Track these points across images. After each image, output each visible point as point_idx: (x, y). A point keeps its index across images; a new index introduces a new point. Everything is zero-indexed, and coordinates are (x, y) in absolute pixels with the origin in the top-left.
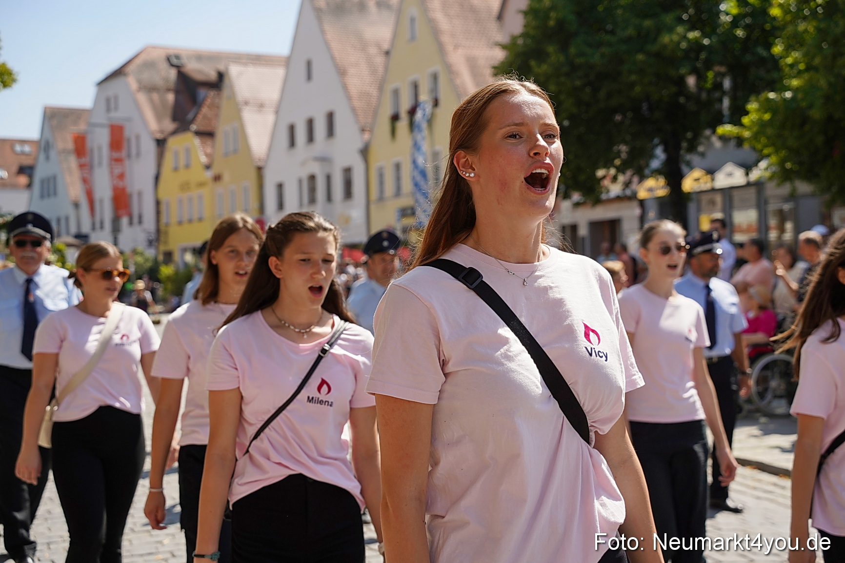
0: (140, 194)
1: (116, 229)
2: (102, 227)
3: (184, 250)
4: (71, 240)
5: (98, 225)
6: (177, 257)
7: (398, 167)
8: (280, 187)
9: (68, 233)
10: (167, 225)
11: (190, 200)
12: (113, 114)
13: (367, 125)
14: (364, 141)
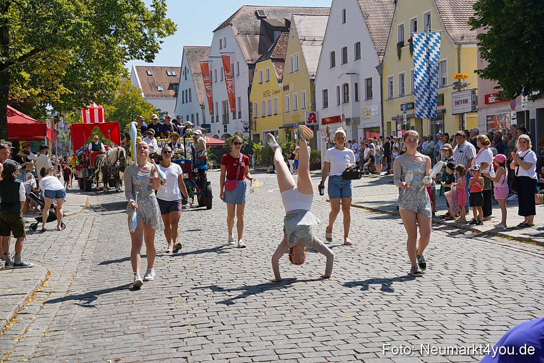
0: (239, 98)
1: (226, 121)
2: (217, 121)
5: (215, 120)
6: (262, 138)
7: (402, 76)
8: (325, 91)
9: (198, 125)
10: (255, 118)
11: (270, 101)
12: (223, 50)
13: (382, 50)
14: (380, 60)
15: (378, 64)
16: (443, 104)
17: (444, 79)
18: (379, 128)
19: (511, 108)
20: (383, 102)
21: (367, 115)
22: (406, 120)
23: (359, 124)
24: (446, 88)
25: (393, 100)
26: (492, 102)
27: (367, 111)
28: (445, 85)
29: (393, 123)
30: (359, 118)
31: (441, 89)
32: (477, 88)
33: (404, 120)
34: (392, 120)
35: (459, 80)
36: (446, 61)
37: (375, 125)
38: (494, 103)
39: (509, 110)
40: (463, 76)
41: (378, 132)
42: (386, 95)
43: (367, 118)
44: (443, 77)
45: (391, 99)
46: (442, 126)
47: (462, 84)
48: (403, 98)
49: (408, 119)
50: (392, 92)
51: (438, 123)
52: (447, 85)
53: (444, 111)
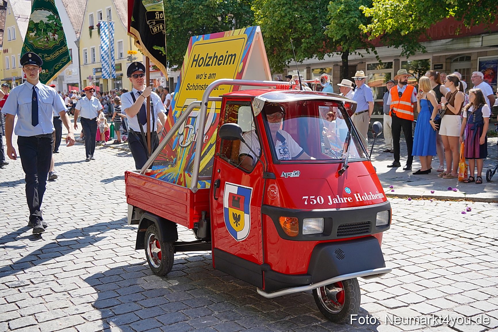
7: (93, 50)
13: (78, 30)
14: (77, 37)
15: (76, 40)
16: (121, 70)
17: (121, 53)
18: (78, 84)
19: (161, 75)
20: (81, 66)
21: (69, 74)
22: (95, 80)
23: (64, 80)
24: (123, 60)
25: (87, 65)
26: (152, 71)
27: (69, 72)
28: (122, 57)
29: (88, 81)
30: (63, 76)
31: (120, 60)
32: (142, 61)
33: (94, 79)
34: (87, 79)
35: (131, 55)
36: (122, 41)
37: (75, 82)
38: (153, 71)
39: (160, 77)
40: (134, 52)
41: (78, 87)
42: (82, 62)
43: (69, 77)
44: (121, 52)
45: (86, 64)
46: (121, 85)
47: (133, 58)
48: (94, 64)
49: (97, 79)
50: (87, 60)
51: (118, 83)
52: (124, 58)
53: (122, 75)
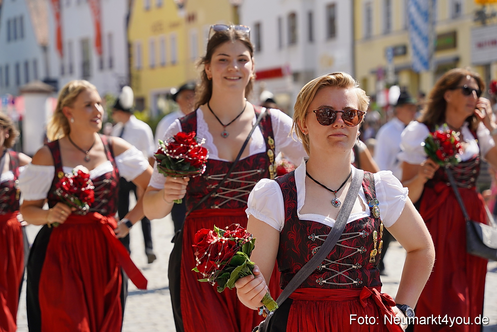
0: (110, 36)
3: (158, 96)
4: (40, 85)
5: (67, 70)
6: (149, 103)
9: (36, 77)
10: (139, 69)
11: (163, 42)
16: (456, 48)
17: (458, 4)
20: (356, 43)
24: (461, 20)
25: (372, 40)
31: (453, 22)
35: (484, 4)
45: (369, 38)
48: (389, 36)
50: (370, 26)
52: (463, 15)
53: (457, 59)
